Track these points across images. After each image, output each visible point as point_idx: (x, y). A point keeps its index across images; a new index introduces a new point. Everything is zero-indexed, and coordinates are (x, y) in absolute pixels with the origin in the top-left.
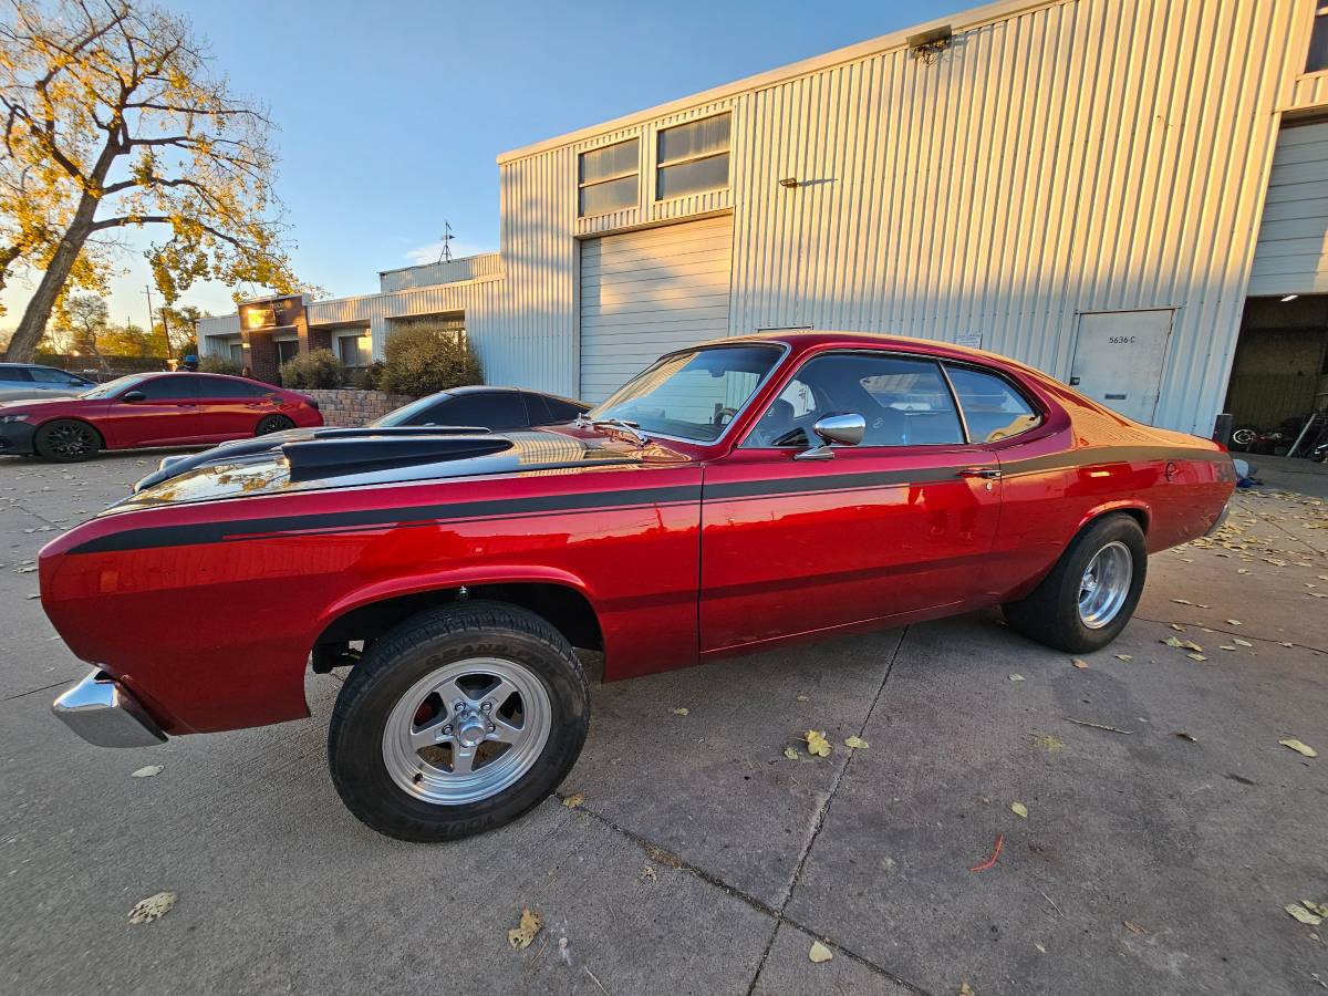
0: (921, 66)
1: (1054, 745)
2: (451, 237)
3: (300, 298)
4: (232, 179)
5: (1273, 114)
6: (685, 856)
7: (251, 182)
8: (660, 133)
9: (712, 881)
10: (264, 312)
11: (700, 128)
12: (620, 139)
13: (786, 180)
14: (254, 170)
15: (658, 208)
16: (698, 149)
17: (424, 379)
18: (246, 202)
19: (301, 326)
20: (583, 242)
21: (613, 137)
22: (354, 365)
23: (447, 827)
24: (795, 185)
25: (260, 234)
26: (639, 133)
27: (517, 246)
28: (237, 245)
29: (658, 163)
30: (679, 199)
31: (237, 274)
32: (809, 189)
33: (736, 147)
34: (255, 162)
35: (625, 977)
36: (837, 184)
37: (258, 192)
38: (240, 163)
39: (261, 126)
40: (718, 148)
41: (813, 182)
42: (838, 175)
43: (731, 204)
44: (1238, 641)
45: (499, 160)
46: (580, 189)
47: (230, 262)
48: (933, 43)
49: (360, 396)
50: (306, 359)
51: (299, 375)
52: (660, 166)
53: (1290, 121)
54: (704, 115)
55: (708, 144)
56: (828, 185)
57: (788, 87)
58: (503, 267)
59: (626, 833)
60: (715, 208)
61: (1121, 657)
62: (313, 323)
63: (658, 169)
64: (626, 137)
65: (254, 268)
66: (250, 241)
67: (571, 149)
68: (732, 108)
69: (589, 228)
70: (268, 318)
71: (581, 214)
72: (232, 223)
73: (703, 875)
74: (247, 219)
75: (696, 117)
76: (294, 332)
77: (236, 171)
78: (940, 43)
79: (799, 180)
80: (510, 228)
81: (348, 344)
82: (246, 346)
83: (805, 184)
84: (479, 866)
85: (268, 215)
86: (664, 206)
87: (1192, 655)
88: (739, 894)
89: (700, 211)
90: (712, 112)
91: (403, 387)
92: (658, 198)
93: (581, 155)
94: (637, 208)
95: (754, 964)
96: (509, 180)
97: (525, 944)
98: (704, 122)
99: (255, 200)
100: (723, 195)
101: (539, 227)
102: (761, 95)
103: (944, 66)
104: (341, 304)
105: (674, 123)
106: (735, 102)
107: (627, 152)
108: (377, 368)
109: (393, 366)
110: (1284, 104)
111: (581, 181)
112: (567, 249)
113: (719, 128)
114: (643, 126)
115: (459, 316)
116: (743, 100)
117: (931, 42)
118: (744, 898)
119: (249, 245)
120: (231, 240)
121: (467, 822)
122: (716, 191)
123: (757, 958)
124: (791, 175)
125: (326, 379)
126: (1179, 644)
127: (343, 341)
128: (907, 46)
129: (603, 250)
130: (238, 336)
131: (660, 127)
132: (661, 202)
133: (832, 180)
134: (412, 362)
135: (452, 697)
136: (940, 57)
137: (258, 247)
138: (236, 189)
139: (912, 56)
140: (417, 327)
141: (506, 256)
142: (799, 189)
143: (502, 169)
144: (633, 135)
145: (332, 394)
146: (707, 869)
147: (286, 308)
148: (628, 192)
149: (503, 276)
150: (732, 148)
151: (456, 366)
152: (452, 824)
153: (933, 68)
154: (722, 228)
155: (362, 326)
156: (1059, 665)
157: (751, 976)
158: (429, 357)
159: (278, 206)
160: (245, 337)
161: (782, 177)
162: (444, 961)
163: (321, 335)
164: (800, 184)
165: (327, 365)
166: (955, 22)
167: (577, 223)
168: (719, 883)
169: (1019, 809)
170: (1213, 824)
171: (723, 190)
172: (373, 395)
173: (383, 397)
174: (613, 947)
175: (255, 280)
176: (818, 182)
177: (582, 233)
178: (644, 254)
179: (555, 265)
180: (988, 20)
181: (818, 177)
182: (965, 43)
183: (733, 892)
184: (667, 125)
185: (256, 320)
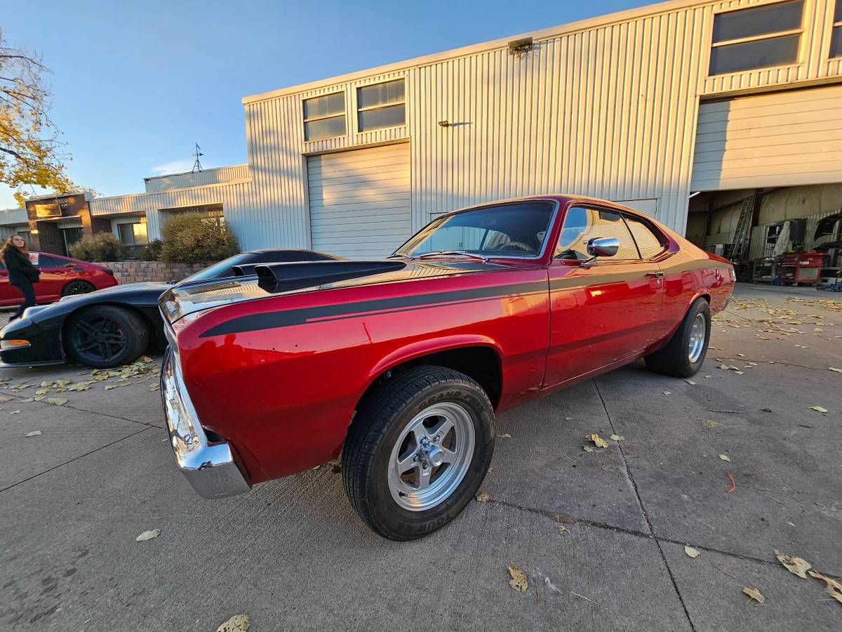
0: (516, 60)
1: (714, 424)
2: (201, 155)
3: (82, 196)
4: (8, 107)
5: (696, 96)
6: (575, 515)
7: (27, 110)
8: (358, 89)
9: (601, 526)
10: (50, 206)
11: (385, 88)
12: (331, 92)
13: (442, 122)
14: (30, 101)
15: (359, 136)
16: (384, 101)
17: (197, 251)
18: (24, 126)
19: (85, 217)
20: (308, 157)
21: (326, 90)
22: (132, 244)
23: (425, 525)
24: (447, 125)
25: (38, 149)
26: (344, 89)
27: (260, 160)
28: (18, 157)
29: (358, 108)
30: (373, 131)
31: (18, 179)
32: (456, 128)
33: (409, 101)
34: (29, 95)
35: (599, 592)
36: (473, 126)
37: (34, 118)
38: (18, 95)
39: (35, 69)
40: (397, 100)
41: (458, 124)
42: (473, 120)
43: (408, 136)
44: (751, 363)
45: (244, 101)
46: (305, 123)
47: (12, 169)
48: (522, 47)
49: (143, 266)
50: (91, 240)
51: (87, 252)
52: (360, 110)
53: (704, 101)
54: (387, 80)
55: (391, 98)
56: (467, 126)
57: (439, 66)
58: (251, 174)
59: (530, 510)
60: (398, 138)
61: (707, 377)
62: (95, 214)
63: (358, 112)
64: (335, 91)
65: (35, 174)
66: (29, 154)
67: (297, 96)
68: (405, 76)
69: (312, 149)
70: (53, 211)
71: (306, 139)
72: (11, 140)
73: (594, 524)
74: (25, 137)
75: (382, 81)
76: (79, 220)
77: (15, 101)
78: (527, 47)
79: (450, 122)
80: (254, 149)
81: (125, 230)
82: (36, 232)
83: (453, 125)
84: (455, 548)
85: (43, 135)
86: (364, 136)
87: (736, 372)
88: (623, 530)
89: (388, 139)
90: (392, 78)
91: (181, 258)
92: (360, 130)
93: (304, 101)
94: (346, 136)
95: (663, 566)
96: (252, 116)
97: (524, 588)
98: (387, 84)
99: (31, 124)
100: (403, 130)
101: (275, 148)
102: (423, 69)
103: (530, 61)
104: (119, 200)
105: (367, 84)
106: (407, 73)
107: (337, 100)
108: (157, 245)
109: (171, 243)
110: (700, 92)
111: (305, 118)
112: (298, 163)
113: (398, 88)
114: (348, 84)
115: (218, 208)
116: (412, 71)
117: (521, 46)
118: (627, 532)
119: (29, 157)
120: (12, 152)
121: (435, 520)
122: (397, 127)
123: (662, 563)
124: (444, 120)
125: (110, 254)
126: (727, 368)
127: (122, 227)
128: (508, 47)
129: (323, 163)
130: (26, 225)
131: (358, 86)
132: (362, 133)
133: (470, 123)
134: (187, 238)
135: (421, 433)
136: (527, 55)
137: (37, 159)
138: (13, 114)
139: (511, 54)
140: (187, 215)
141: (253, 167)
142: (450, 128)
143: (246, 107)
144: (340, 90)
145: (119, 265)
146: (595, 520)
147: (69, 203)
148: (339, 127)
149: (251, 179)
150: (406, 101)
151: (220, 242)
152: (428, 523)
153: (523, 61)
154: (403, 151)
155: (137, 216)
156: (681, 384)
157: (666, 572)
158: (200, 235)
159: (52, 129)
160: (32, 226)
161: (439, 120)
162: (482, 611)
163: (102, 223)
164: (451, 125)
165: (110, 244)
166: (535, 36)
167: (304, 145)
168: (606, 527)
169: (724, 457)
170: (812, 449)
171: (402, 127)
172: (154, 265)
173: (163, 265)
174: (578, 577)
175: (35, 183)
176: (461, 124)
177: (308, 152)
178: (352, 166)
179: (290, 174)
180: (551, 36)
181: (461, 121)
182: (540, 48)
183: (619, 530)
184: (363, 84)
185: (42, 212)
